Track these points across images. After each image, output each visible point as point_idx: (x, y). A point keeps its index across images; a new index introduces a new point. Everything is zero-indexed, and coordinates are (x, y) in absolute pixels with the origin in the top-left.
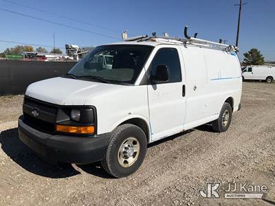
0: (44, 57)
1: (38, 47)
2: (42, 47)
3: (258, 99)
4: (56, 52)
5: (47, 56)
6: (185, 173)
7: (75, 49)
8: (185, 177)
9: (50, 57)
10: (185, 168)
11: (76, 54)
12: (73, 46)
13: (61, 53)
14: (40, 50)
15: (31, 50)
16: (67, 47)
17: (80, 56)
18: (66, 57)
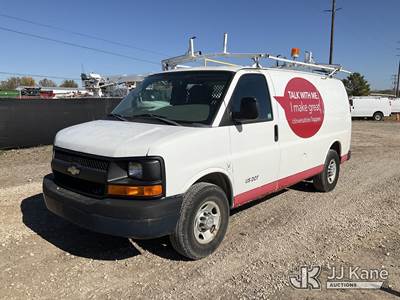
0: (51, 94)
1: (42, 79)
2: (48, 79)
3: (362, 144)
4: (68, 85)
5: (55, 92)
6: (257, 255)
7: (95, 81)
8: (256, 262)
9: (59, 93)
10: (256, 248)
11: (97, 86)
12: (93, 76)
13: (76, 86)
14: (44, 83)
15: (32, 83)
16: (84, 77)
17: (104, 89)
18: (84, 92)
